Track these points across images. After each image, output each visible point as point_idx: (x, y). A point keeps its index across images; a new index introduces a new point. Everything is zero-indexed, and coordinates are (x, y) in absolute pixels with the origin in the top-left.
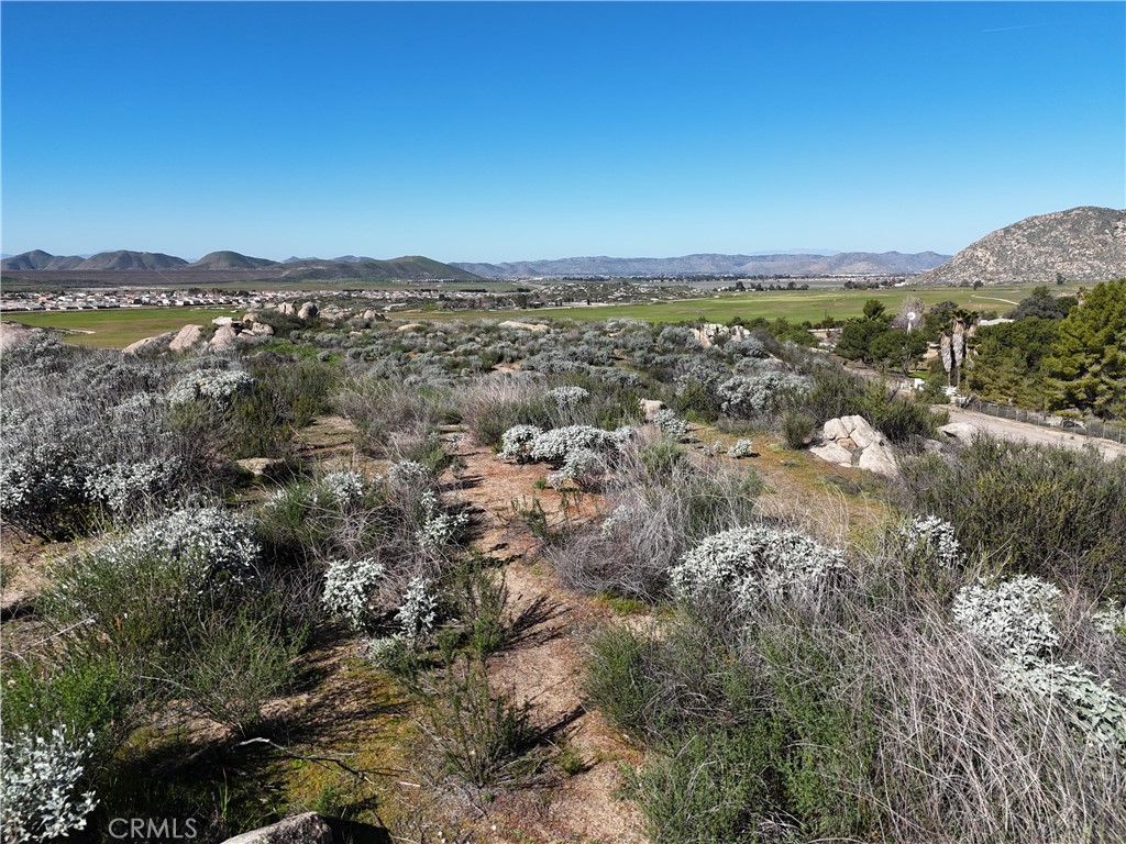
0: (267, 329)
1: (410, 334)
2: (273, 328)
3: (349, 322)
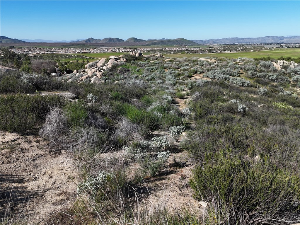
0: (125, 60)
1: (167, 63)
2: (127, 60)
3: (151, 58)
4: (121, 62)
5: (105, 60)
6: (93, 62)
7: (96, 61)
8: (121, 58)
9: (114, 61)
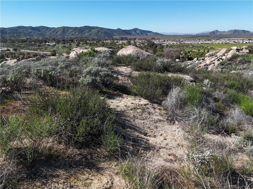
0: (247, 51)
2: (250, 51)
4: (243, 52)
5: (226, 50)
6: (213, 52)
7: (217, 51)
8: (244, 49)
9: (235, 52)
